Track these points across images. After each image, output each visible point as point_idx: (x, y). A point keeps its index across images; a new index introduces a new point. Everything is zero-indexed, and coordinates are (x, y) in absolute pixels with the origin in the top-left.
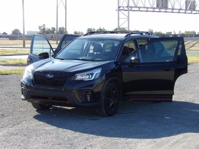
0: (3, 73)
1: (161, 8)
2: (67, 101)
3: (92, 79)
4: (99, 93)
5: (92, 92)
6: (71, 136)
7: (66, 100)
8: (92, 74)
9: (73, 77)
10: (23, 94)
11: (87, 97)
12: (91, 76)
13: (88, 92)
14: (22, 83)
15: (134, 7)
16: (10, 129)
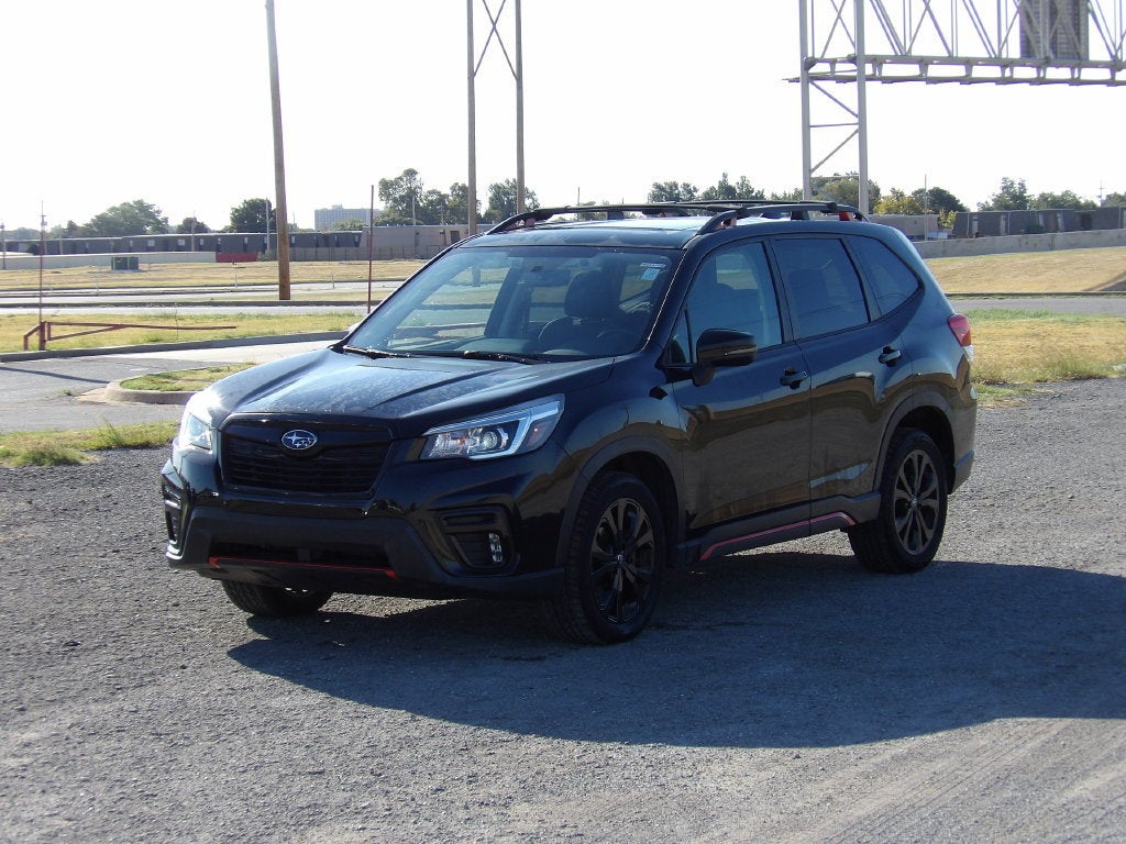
0: (129, 440)
1: (1047, 63)
2: (388, 566)
3: (511, 451)
4: (551, 522)
5: (513, 517)
6: (385, 737)
7: (383, 561)
8: (512, 428)
9: (416, 444)
10: (172, 537)
11: (488, 542)
12: (505, 438)
13: (490, 519)
14: (166, 482)
15: (896, 60)
16: (92, 707)
